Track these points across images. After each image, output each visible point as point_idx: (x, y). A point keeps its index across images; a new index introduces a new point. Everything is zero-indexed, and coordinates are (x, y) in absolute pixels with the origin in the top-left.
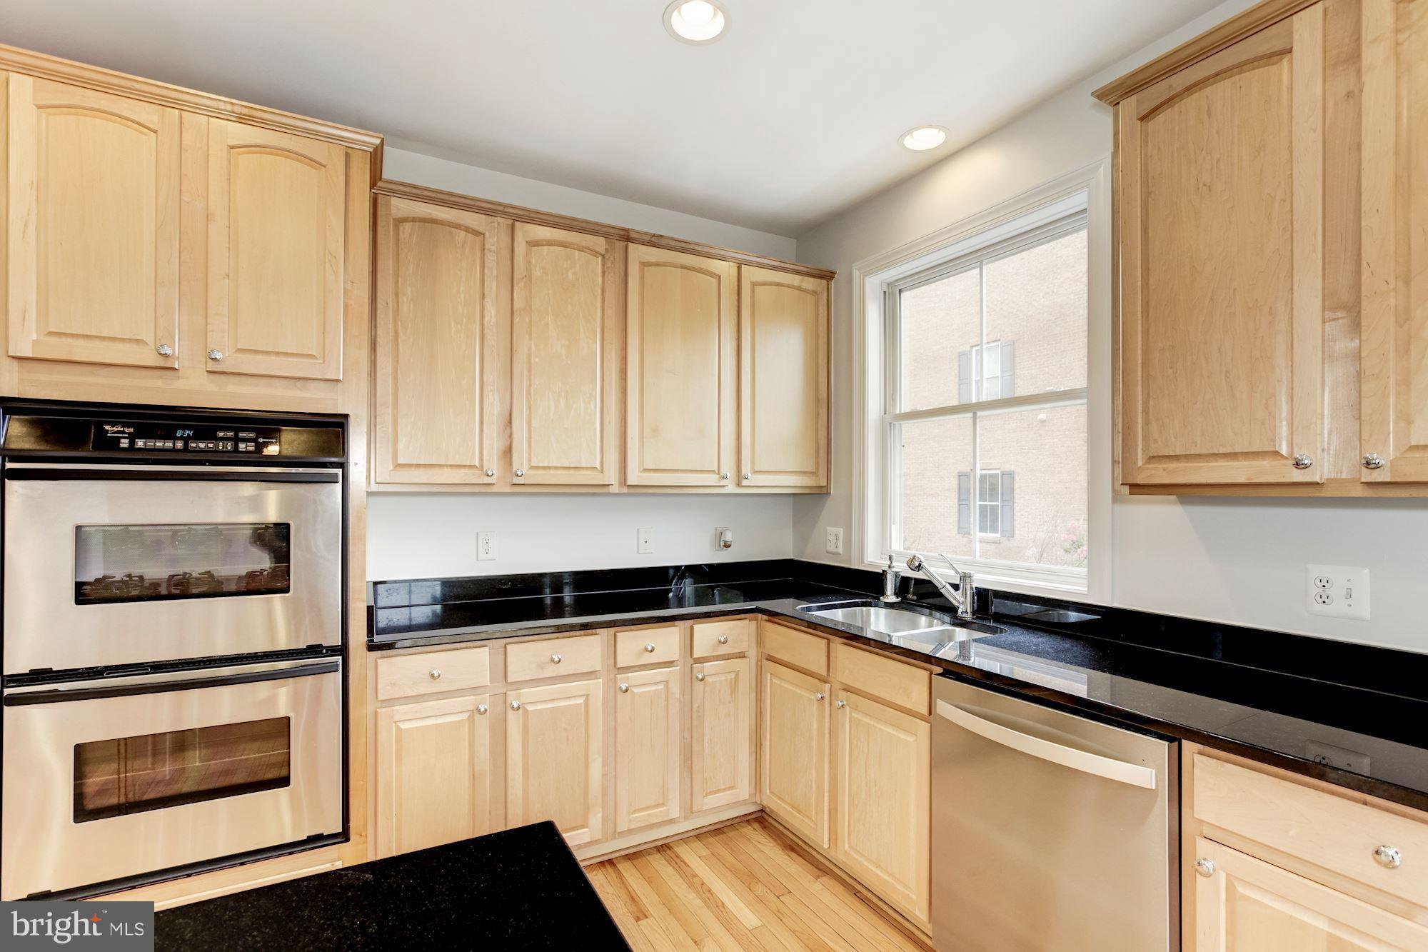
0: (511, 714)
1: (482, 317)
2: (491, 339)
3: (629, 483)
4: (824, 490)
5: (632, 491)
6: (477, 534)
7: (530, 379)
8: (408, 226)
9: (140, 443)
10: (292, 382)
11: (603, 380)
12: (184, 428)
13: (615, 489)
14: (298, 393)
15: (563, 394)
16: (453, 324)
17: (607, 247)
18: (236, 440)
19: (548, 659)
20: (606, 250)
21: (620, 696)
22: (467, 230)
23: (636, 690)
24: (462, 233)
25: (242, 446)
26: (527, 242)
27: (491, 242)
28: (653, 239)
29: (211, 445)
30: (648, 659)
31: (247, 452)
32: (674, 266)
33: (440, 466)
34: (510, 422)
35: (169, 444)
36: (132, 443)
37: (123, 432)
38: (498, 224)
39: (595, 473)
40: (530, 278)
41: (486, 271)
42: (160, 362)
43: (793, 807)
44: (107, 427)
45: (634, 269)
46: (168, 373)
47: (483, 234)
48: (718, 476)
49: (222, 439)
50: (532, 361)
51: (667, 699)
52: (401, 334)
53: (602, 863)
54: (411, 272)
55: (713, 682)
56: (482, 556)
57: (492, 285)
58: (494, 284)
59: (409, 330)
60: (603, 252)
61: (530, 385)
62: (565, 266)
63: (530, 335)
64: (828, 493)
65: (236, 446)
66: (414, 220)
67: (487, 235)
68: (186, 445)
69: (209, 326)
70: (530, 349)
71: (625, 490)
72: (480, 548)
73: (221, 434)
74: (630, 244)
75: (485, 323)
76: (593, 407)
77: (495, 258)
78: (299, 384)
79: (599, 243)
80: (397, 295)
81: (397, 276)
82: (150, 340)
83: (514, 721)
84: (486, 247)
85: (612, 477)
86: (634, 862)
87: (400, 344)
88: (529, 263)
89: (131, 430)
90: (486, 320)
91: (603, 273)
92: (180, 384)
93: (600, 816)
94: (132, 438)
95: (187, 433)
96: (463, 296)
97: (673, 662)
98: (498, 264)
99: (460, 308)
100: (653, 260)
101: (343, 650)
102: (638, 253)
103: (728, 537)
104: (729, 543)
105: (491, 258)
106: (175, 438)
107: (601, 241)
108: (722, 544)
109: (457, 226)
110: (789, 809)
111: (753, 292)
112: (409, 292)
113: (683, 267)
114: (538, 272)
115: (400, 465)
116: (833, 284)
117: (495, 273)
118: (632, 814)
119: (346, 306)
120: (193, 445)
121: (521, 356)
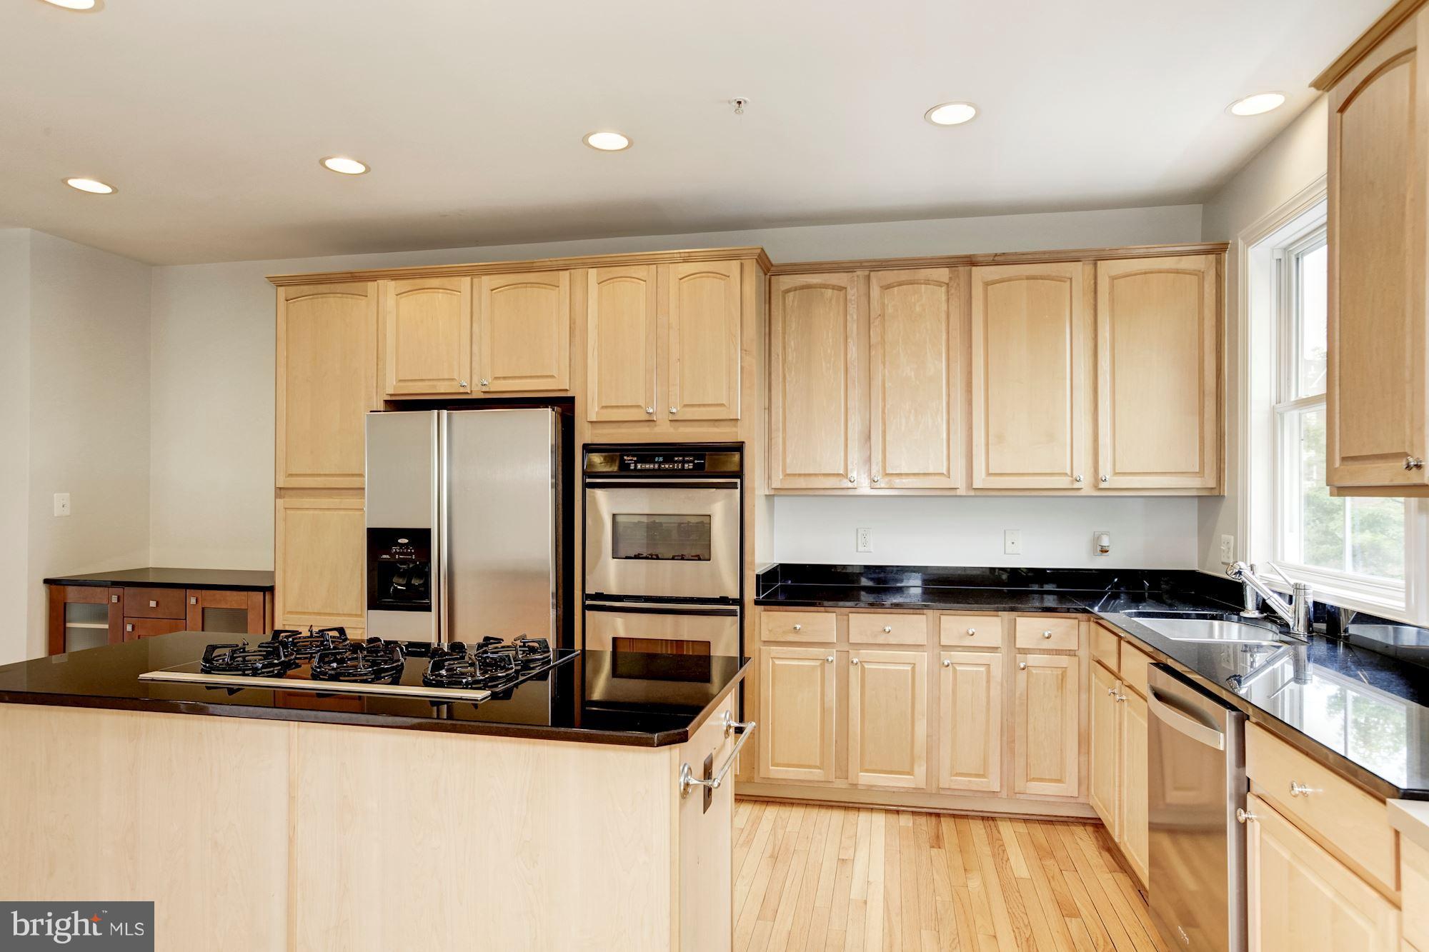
0: (852, 668)
1: (846, 354)
2: (853, 372)
3: (974, 487)
4: (1216, 493)
5: (978, 493)
6: (857, 530)
7: (884, 399)
8: (791, 294)
9: (639, 466)
10: (712, 423)
11: (949, 395)
12: (659, 456)
13: (962, 492)
14: (716, 430)
15: (913, 411)
16: (824, 364)
17: (951, 276)
18: (683, 462)
19: (881, 629)
20: (950, 278)
21: (943, 670)
22: (834, 287)
23: (959, 668)
24: (830, 291)
25: (686, 465)
26: (881, 287)
27: (852, 293)
28: (996, 258)
29: (671, 466)
30: (968, 642)
31: (689, 469)
32: (1019, 278)
33: (816, 475)
34: (869, 437)
35: (652, 466)
36: (636, 466)
37: (632, 460)
38: (858, 276)
39: (943, 478)
40: (884, 316)
41: (848, 317)
42: (646, 417)
43: (1104, 807)
44: (625, 458)
45: (977, 291)
46: (651, 423)
47: (846, 288)
48: (1070, 478)
49: (676, 462)
50: (886, 385)
51: (988, 681)
52: (787, 376)
53: (930, 814)
54: (793, 329)
55: (1036, 673)
56: (861, 548)
57: (853, 327)
58: (855, 326)
59: (793, 372)
60: (947, 281)
61: (885, 406)
62: (913, 300)
63: (884, 365)
64: (1220, 497)
65: (683, 466)
66: (796, 289)
67: (849, 288)
68: (659, 466)
69: (670, 393)
70: (884, 376)
71: (972, 493)
72: (859, 542)
73: (676, 459)
74: (974, 268)
75: (848, 359)
76: (939, 420)
77: (856, 306)
78: (717, 423)
79: (943, 274)
80: (784, 348)
81: (784, 333)
82: (643, 406)
83: (854, 674)
84: (848, 298)
85: (958, 480)
86: (956, 820)
87: (787, 384)
88: (883, 304)
89: (635, 459)
90: (849, 356)
91: (948, 300)
92: (657, 430)
93: (924, 768)
94: (636, 463)
95: (661, 459)
96: (831, 341)
97: (997, 648)
98: (858, 309)
99: (829, 351)
100: (997, 277)
101: (740, 602)
102: (980, 274)
103: (1105, 542)
104: (1107, 548)
105: (852, 309)
106: (654, 462)
107: (946, 271)
108: (1099, 548)
109: (826, 286)
110: (1102, 806)
111: (1112, 287)
112: (792, 343)
113: (1028, 278)
114: (890, 310)
115: (789, 475)
116: (1226, 255)
117: (855, 317)
118: (954, 776)
119: (742, 368)
120: (663, 466)
121: (877, 383)
